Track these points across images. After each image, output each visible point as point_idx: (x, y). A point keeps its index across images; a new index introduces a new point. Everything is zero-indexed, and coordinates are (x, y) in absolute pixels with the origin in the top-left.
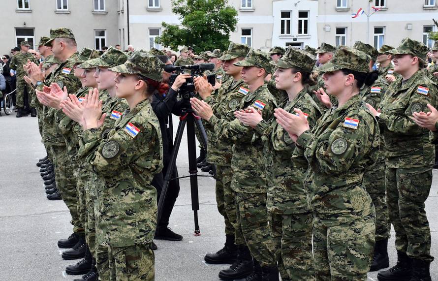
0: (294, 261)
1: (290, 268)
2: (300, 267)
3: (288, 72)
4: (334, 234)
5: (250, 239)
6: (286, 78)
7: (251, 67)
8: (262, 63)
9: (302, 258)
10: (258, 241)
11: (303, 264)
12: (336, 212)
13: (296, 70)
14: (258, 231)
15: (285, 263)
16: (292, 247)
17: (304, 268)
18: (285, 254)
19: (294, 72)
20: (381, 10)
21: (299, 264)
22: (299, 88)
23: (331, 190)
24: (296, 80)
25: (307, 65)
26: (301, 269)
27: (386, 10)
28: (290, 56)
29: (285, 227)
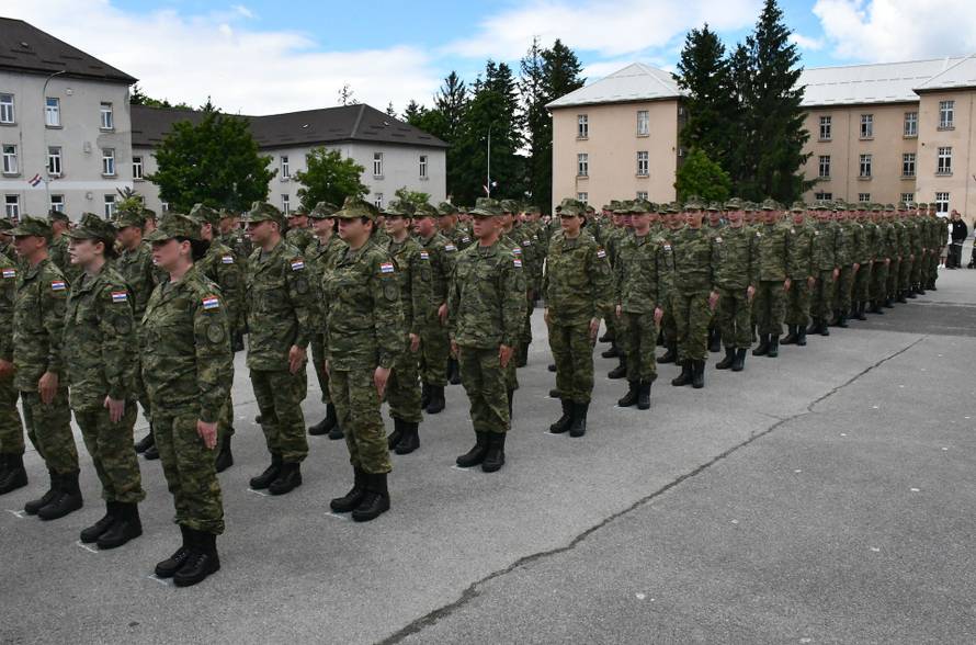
0: (116, 462)
1: (112, 470)
2: (123, 466)
3: (88, 244)
4: (185, 422)
5: (49, 446)
6: (85, 250)
7: (27, 236)
8: (42, 231)
9: (125, 457)
10: (58, 446)
11: (127, 463)
12: (187, 398)
13: (96, 241)
14: (59, 435)
15: (105, 466)
16: (112, 446)
17: (128, 466)
18: (104, 456)
19: (95, 243)
20: (57, 178)
21: (122, 464)
22: (101, 262)
23: (182, 375)
24: (98, 252)
25: (109, 234)
26: (125, 469)
27: (62, 176)
28: (89, 224)
29: (103, 426)
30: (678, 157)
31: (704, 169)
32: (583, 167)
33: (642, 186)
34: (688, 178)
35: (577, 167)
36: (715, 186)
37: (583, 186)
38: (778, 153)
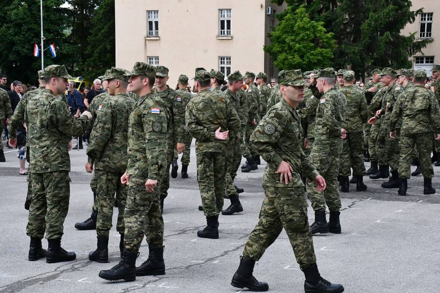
30: (267, 16)
31: (307, 29)
32: (153, 26)
33: (225, 49)
34: (287, 40)
35: (145, 26)
36: (319, 50)
37: (154, 49)
38: (386, 10)
